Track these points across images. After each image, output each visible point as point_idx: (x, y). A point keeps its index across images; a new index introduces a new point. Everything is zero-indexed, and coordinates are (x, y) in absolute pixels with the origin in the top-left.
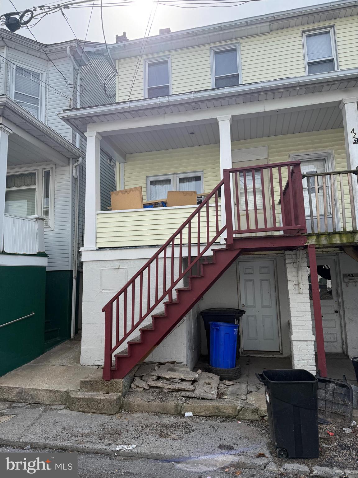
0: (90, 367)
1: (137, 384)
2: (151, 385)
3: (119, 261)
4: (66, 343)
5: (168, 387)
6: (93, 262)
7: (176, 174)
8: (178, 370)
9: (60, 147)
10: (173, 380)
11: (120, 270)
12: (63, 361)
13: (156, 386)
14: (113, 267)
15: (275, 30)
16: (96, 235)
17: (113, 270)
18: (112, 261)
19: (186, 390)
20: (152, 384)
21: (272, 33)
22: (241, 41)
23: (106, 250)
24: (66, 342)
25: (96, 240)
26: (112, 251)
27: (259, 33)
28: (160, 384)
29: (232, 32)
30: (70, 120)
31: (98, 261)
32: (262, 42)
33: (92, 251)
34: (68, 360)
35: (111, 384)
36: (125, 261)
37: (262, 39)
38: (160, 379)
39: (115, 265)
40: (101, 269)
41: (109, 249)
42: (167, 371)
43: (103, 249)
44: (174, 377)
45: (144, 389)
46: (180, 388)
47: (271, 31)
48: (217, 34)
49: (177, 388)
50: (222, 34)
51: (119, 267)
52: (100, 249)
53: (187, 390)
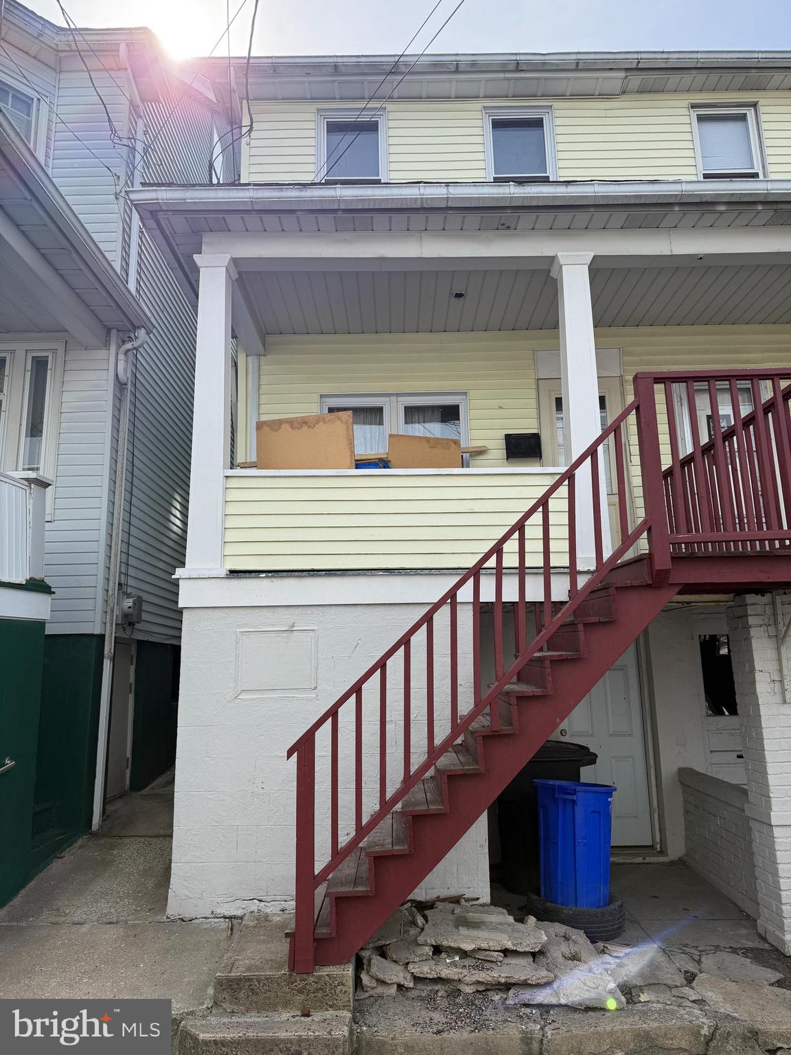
0: (202, 923)
1: (381, 976)
2: (422, 976)
3: (292, 610)
4: (81, 847)
5: (474, 978)
6: (214, 610)
7: (398, 395)
8: (483, 923)
9: (100, 293)
10: (481, 955)
11: (295, 634)
12: (103, 906)
13: (436, 976)
14: (273, 625)
15: (631, 92)
16: (223, 536)
17: (273, 635)
18: (272, 610)
19: (532, 985)
20: (426, 970)
21: (624, 97)
22: (556, 104)
23: (256, 577)
24: (80, 842)
25: (223, 548)
26: (273, 580)
27: (597, 93)
28: (447, 968)
29: (539, 79)
30: (161, 216)
31: (231, 609)
32: (603, 113)
33: (213, 580)
34: (117, 903)
35: (316, 983)
36: (309, 611)
37: (603, 107)
38: (443, 955)
39: (282, 620)
40: (238, 630)
41: (264, 575)
42: (457, 927)
43: (248, 575)
44: (484, 945)
45: (400, 987)
46: (512, 981)
47: (623, 93)
48: (505, 79)
49: (503, 980)
50: (516, 79)
51: (293, 626)
52: (234, 573)
53: (534, 983)
